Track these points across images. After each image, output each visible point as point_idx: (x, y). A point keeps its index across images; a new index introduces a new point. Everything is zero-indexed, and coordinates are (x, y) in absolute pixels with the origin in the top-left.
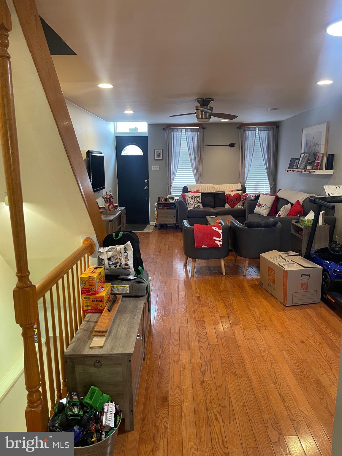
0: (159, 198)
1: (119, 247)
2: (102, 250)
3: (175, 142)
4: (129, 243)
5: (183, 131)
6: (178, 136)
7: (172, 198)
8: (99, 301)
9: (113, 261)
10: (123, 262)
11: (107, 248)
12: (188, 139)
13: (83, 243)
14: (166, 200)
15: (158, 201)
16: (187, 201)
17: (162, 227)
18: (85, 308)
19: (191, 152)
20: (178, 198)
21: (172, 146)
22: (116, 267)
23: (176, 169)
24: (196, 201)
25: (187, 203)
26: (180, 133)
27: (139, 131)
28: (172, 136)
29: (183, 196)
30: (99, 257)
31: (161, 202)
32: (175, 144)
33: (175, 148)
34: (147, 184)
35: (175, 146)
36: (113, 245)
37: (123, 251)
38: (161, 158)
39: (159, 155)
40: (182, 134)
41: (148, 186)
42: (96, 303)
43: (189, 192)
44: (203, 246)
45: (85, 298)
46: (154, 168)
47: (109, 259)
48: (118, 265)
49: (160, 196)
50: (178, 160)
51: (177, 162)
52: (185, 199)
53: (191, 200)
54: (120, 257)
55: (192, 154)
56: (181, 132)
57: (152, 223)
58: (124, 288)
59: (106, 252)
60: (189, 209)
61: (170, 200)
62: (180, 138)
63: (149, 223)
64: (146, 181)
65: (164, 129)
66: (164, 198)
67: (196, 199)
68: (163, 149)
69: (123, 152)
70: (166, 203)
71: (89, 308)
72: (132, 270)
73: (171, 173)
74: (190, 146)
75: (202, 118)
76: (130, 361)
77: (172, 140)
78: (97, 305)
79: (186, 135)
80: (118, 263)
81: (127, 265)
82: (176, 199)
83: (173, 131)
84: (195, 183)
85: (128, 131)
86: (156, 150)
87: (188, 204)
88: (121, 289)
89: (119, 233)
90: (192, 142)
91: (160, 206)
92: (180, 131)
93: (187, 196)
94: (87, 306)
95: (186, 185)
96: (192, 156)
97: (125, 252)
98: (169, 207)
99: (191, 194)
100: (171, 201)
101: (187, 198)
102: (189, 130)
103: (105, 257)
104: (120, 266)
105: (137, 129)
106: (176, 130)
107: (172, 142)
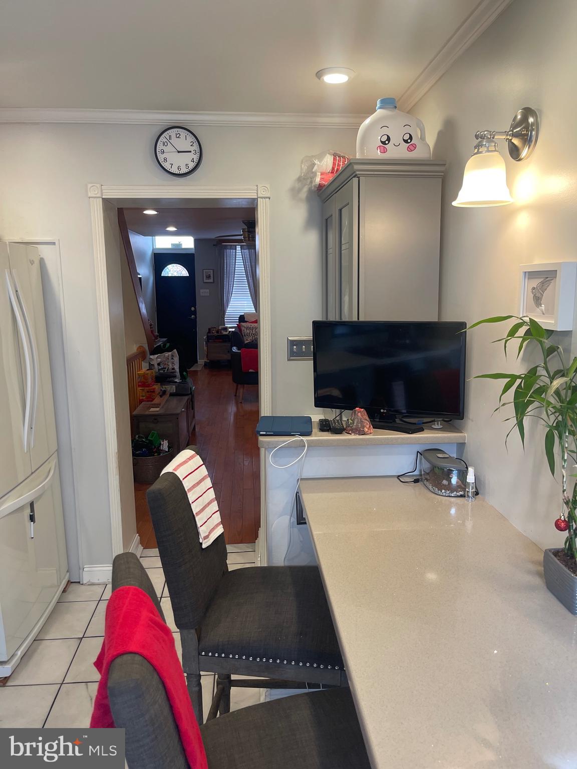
0: (209, 329)
1: (167, 354)
2: (152, 357)
3: (228, 261)
4: (175, 350)
5: (238, 248)
6: (232, 254)
7: (226, 329)
8: (152, 392)
9: (162, 366)
10: (171, 367)
11: (156, 356)
12: (245, 257)
13: (137, 350)
14: (217, 332)
15: (208, 333)
16: (243, 332)
17: (213, 366)
18: (141, 398)
19: (249, 273)
20: (234, 330)
21: (225, 266)
22: (164, 371)
23: (230, 293)
24: (254, 332)
25: (243, 334)
26: (234, 251)
27: (184, 246)
28: (225, 254)
29: (239, 326)
30: (150, 363)
31: (211, 334)
32: (228, 263)
33: (228, 268)
34: (195, 313)
35: (228, 266)
36: (161, 353)
37: (170, 358)
38: (211, 280)
39: (209, 277)
40: (237, 251)
41: (196, 315)
42: (150, 393)
43: (246, 322)
44: (251, 371)
45: (141, 390)
46: (202, 292)
47: (159, 364)
48: (166, 369)
49: (210, 327)
50: (232, 283)
51: (232, 285)
52: (240, 330)
53: (248, 331)
54: (168, 362)
55: (249, 276)
56: (236, 249)
57: (201, 361)
58: (172, 388)
59: (155, 359)
60: (246, 342)
61: (222, 331)
62: (234, 256)
63: (197, 362)
64: (193, 309)
65: (214, 245)
66: (215, 329)
67: (254, 330)
68: (213, 270)
69: (163, 273)
70: (218, 335)
71: (145, 398)
72: (178, 374)
73: (225, 300)
74: (247, 266)
75: (249, 240)
76: (177, 418)
77: (225, 259)
78: (150, 395)
79: (241, 252)
80: (166, 368)
81: (173, 369)
82: (230, 331)
83: (226, 247)
84: (255, 311)
85: (170, 247)
86: (204, 271)
87: (244, 337)
88: (169, 389)
89: (166, 344)
90: (249, 261)
91: (211, 339)
92: (234, 248)
93: (243, 326)
94: (142, 396)
95: (243, 314)
96: (250, 278)
97: (172, 359)
98: (221, 340)
99: (249, 325)
100: (225, 333)
101: (243, 329)
102: (245, 247)
103: (155, 363)
104: (168, 370)
105: (181, 244)
106: (229, 247)
107: (225, 261)
